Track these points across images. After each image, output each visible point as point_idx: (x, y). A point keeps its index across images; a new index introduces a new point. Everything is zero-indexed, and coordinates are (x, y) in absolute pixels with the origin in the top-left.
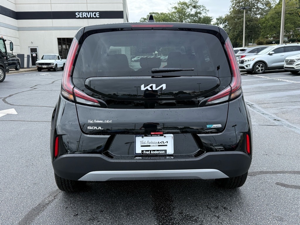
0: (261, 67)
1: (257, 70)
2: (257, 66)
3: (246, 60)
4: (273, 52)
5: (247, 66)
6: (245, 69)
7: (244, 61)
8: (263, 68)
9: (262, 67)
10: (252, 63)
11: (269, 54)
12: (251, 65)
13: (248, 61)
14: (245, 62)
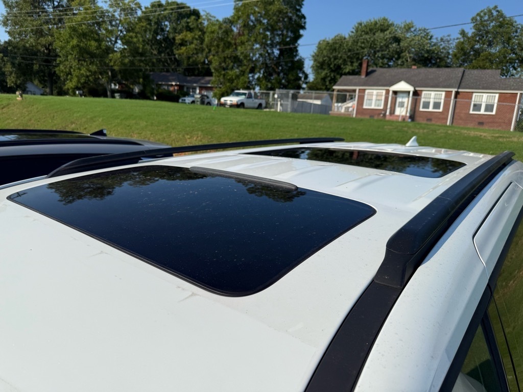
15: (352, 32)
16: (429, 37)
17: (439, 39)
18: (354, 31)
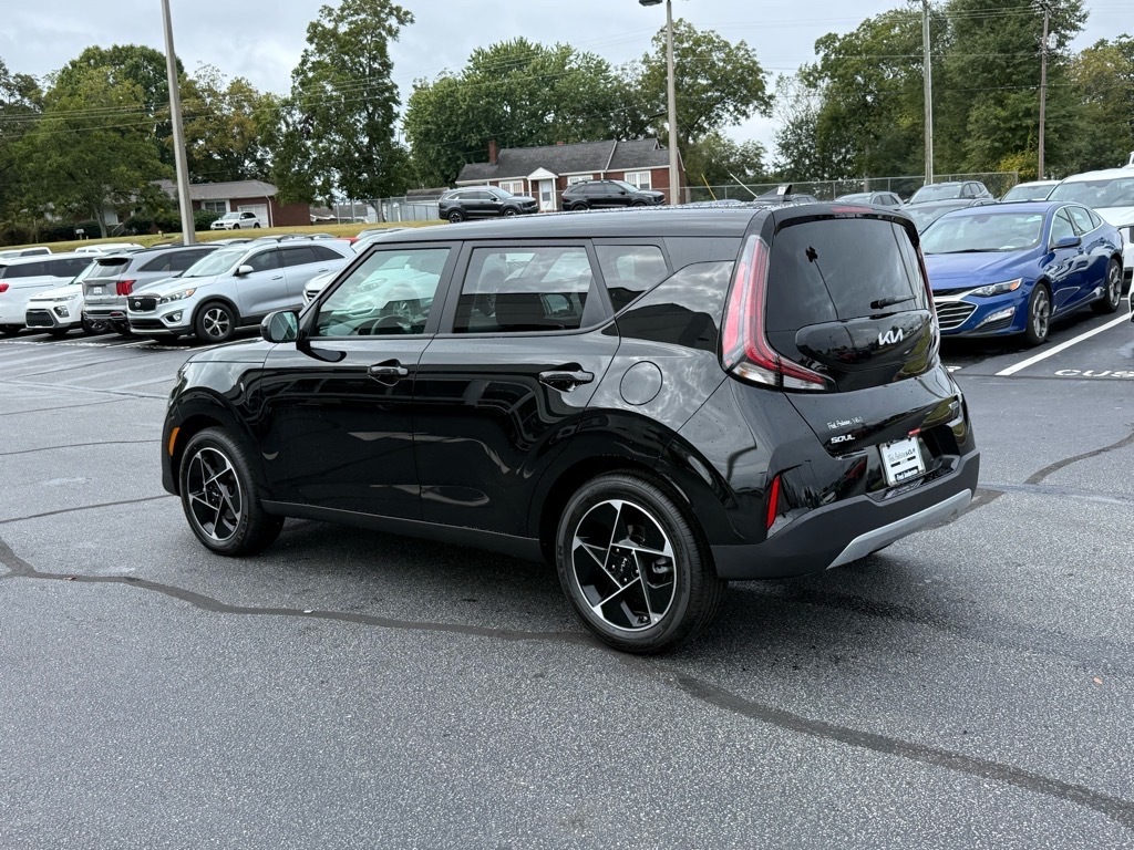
0: (219, 320)
1: (208, 330)
2: (207, 316)
3: (162, 295)
4: (249, 268)
5: (171, 318)
6: (163, 327)
7: (158, 299)
8: (227, 322)
9: (222, 318)
10: (187, 308)
11: (238, 274)
12: (184, 312)
13: (172, 299)
14: (161, 302)
15: (469, 68)
16: (604, 67)
17: (619, 68)
18: (471, 64)
